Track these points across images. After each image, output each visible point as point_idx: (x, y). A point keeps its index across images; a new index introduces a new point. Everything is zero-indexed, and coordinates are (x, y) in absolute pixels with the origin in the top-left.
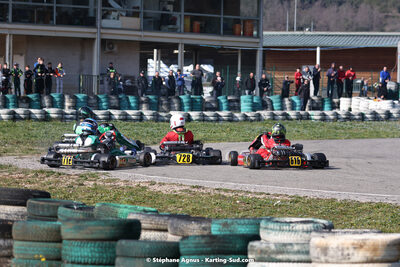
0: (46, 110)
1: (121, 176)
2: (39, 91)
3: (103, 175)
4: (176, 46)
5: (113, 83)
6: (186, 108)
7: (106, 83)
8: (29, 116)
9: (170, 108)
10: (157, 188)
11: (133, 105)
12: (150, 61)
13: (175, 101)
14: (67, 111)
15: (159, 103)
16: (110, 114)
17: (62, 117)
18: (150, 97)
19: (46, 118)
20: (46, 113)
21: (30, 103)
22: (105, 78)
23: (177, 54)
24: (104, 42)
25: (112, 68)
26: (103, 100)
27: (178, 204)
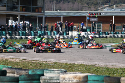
6: (21, 35)
9: (16, 35)
10: (12, 60)
11: (4, 34)
12: (9, 20)
13: (17, 33)
15: (12, 33)
23: (18, 18)
27: (18, 65)
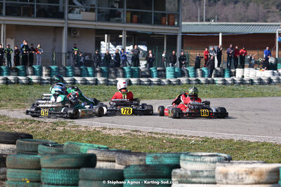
0: (30, 77)
1: (82, 123)
2: (25, 64)
3: (70, 122)
4: (120, 32)
5: (77, 58)
6: (128, 75)
7: (71, 58)
8: (17, 82)
9: (117, 76)
10: (107, 132)
11: (90, 73)
12: (102, 43)
13: (120, 70)
14: (44, 77)
15: (109, 72)
16: (75, 80)
17: (41, 82)
18: (103, 68)
19: (30, 82)
20: (30, 79)
21: (18, 72)
22: (71, 55)
23: (121, 38)
24: (69, 29)
25: (75, 48)
26: (69, 70)
27: (123, 143)
